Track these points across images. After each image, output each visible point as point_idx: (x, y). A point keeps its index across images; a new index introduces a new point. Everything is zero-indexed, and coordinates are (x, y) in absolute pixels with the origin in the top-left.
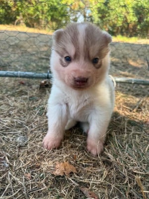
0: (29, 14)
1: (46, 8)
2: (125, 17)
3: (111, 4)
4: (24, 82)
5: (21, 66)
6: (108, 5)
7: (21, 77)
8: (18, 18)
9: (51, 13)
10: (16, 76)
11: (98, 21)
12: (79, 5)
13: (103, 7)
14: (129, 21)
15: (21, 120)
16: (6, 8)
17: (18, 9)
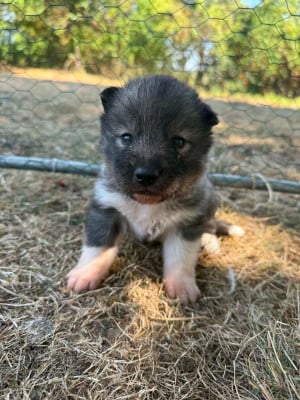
0: (93, 51)
1: (127, 38)
2: (284, 58)
3: (254, 31)
4: (65, 182)
5: (64, 148)
6: (249, 34)
7: (57, 171)
8: (72, 57)
9: (136, 49)
10: (48, 169)
11: (228, 66)
12: (191, 35)
13: (238, 38)
14: (291, 65)
15: (43, 273)
16: (51, 38)
17: (72, 41)
